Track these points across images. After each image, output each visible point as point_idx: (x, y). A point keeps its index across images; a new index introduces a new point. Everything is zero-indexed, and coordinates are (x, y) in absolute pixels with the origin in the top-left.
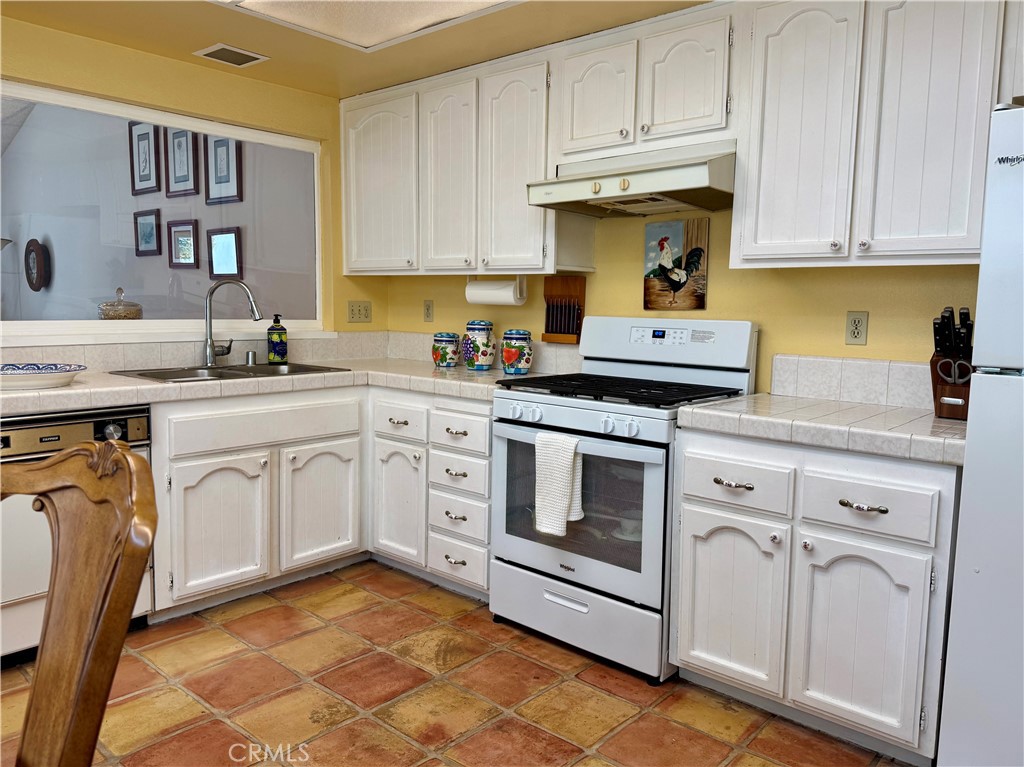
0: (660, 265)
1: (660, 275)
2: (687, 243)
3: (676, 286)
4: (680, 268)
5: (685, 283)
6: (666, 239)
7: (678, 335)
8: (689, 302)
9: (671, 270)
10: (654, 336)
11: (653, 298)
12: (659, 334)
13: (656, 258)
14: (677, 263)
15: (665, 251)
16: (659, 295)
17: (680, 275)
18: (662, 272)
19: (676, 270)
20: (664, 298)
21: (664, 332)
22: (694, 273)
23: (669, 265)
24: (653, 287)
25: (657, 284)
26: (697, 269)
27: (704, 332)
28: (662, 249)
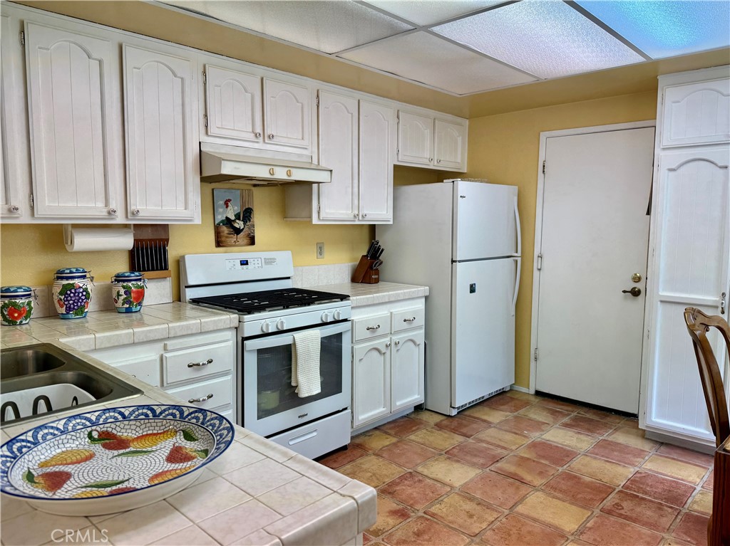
0: (227, 218)
1: (227, 224)
2: (243, 204)
3: (238, 231)
4: (239, 219)
5: (243, 229)
6: (229, 200)
7: (256, 262)
8: (246, 241)
9: (234, 221)
10: (241, 264)
11: (223, 239)
12: (244, 263)
13: (223, 213)
14: (238, 216)
15: (229, 208)
16: (227, 237)
17: (239, 224)
18: (228, 222)
19: (237, 221)
20: (230, 239)
21: (247, 261)
22: (248, 223)
23: (233, 218)
24: (223, 232)
25: (225, 230)
26: (250, 221)
27: (271, 259)
28: (227, 207)
